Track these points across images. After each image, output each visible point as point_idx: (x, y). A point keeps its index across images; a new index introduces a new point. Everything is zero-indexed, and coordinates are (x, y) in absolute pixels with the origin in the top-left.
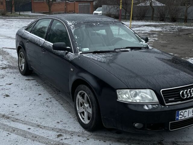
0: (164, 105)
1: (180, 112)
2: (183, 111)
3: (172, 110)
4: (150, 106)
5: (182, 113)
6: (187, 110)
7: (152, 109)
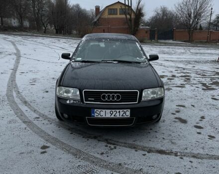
0: (83, 102)
1: (95, 110)
2: (99, 110)
3: (89, 108)
4: (72, 101)
5: (97, 112)
6: (104, 111)
7: (72, 103)
